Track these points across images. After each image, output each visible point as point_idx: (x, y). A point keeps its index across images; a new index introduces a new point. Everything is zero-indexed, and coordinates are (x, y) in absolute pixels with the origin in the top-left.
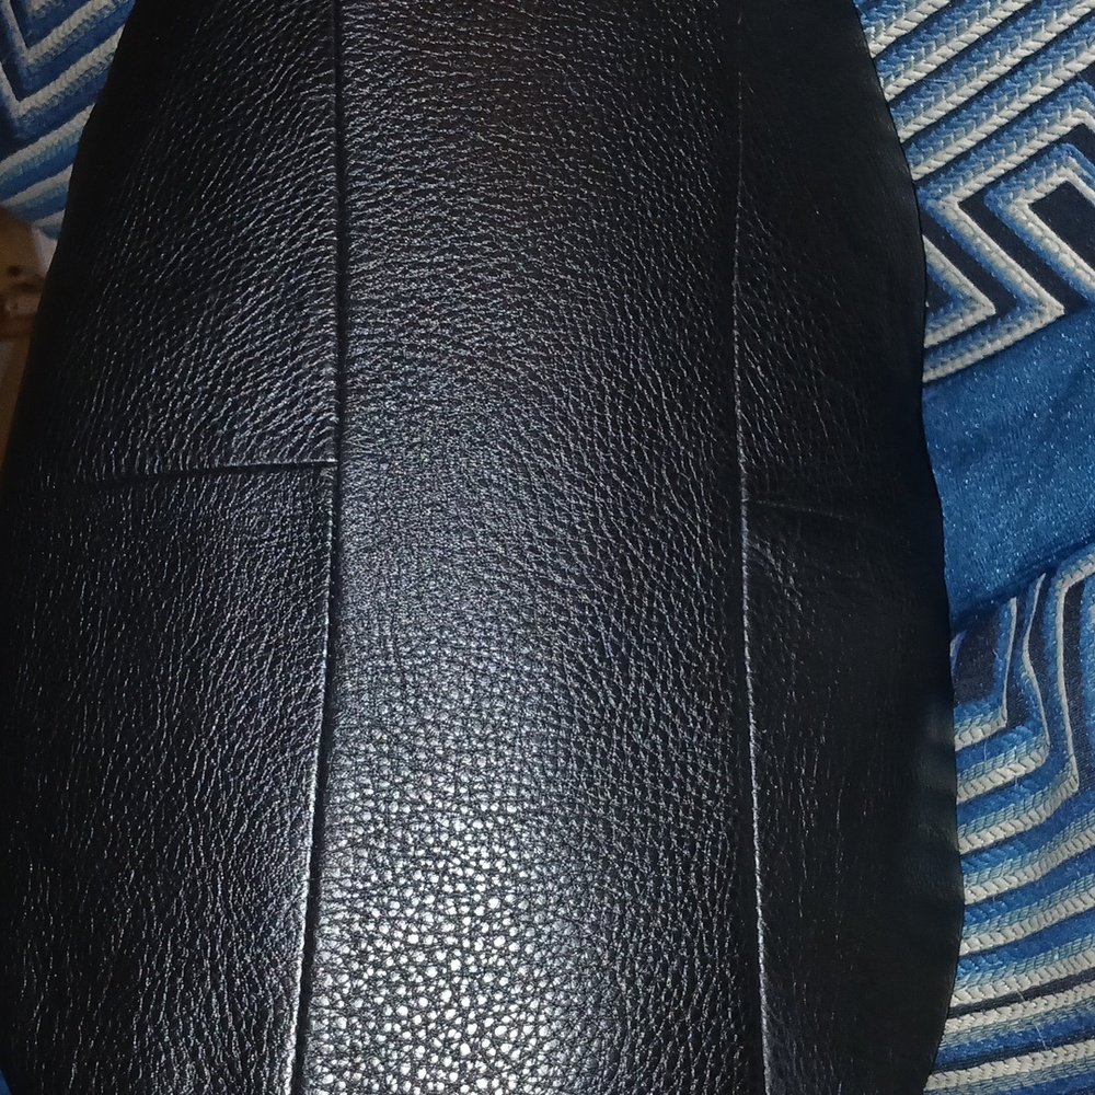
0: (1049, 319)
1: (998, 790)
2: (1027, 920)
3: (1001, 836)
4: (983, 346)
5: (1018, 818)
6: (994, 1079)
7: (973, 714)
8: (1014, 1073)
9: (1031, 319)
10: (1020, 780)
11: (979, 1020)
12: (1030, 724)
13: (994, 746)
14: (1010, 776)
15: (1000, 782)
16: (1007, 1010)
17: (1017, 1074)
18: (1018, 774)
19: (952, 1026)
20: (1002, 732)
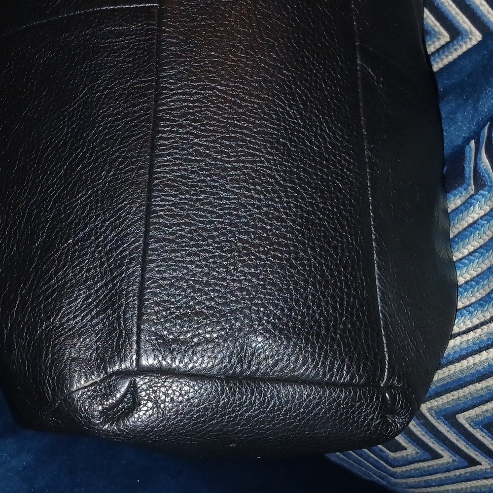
0: (474, 42)
1: (470, 226)
2: (487, 286)
3: (472, 249)
4: (443, 59)
5: (480, 238)
6: (474, 364)
7: (455, 195)
8: (484, 359)
9: (466, 43)
10: (481, 218)
11: (465, 337)
12: (486, 188)
13: (467, 205)
14: (476, 216)
15: (471, 221)
16: (479, 331)
17: (487, 359)
18: (480, 215)
19: (452, 343)
20: (471, 196)
